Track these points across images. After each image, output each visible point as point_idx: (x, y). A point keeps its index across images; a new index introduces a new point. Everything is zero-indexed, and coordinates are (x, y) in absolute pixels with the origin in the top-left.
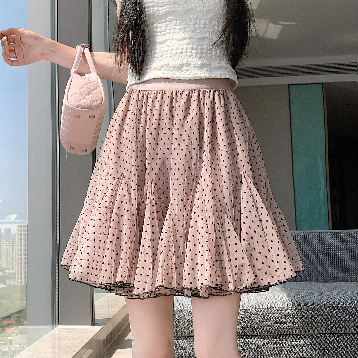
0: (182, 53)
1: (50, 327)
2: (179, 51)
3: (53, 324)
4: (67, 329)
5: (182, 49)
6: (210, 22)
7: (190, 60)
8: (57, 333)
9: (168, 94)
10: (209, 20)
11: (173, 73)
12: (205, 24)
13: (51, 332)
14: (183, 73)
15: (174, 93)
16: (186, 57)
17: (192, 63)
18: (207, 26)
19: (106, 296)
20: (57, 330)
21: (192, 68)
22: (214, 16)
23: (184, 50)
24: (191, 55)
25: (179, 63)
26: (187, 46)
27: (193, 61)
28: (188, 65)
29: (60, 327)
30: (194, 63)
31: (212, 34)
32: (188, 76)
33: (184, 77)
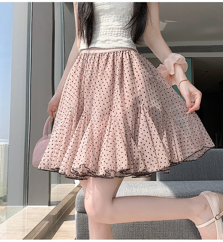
0: (106, 34)
1: (22, 206)
2: (105, 33)
3: (24, 205)
4: (33, 208)
5: (106, 32)
6: (124, 16)
7: (111, 37)
8: (26, 210)
9: (98, 55)
10: (123, 15)
11: (101, 45)
12: (121, 17)
13: (23, 210)
14: (106, 45)
15: (101, 54)
16: (108, 36)
17: (111, 39)
18: (121, 18)
19: (57, 186)
20: (26, 209)
21: (112, 42)
22: (126, 12)
23: (107, 33)
24: (112, 35)
25: (105, 39)
26: (109, 30)
27: (112, 38)
28: (109, 40)
29: (28, 206)
30: (112, 39)
31: (124, 23)
32: (109, 46)
33: (107, 47)
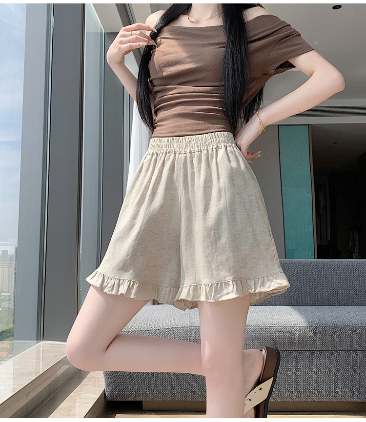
1: (35, 342)
3: (37, 340)
4: (50, 344)
13: (36, 346)
20: (41, 345)
29: (44, 342)
